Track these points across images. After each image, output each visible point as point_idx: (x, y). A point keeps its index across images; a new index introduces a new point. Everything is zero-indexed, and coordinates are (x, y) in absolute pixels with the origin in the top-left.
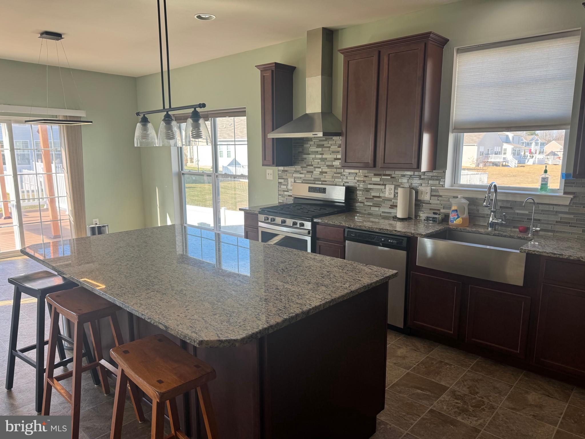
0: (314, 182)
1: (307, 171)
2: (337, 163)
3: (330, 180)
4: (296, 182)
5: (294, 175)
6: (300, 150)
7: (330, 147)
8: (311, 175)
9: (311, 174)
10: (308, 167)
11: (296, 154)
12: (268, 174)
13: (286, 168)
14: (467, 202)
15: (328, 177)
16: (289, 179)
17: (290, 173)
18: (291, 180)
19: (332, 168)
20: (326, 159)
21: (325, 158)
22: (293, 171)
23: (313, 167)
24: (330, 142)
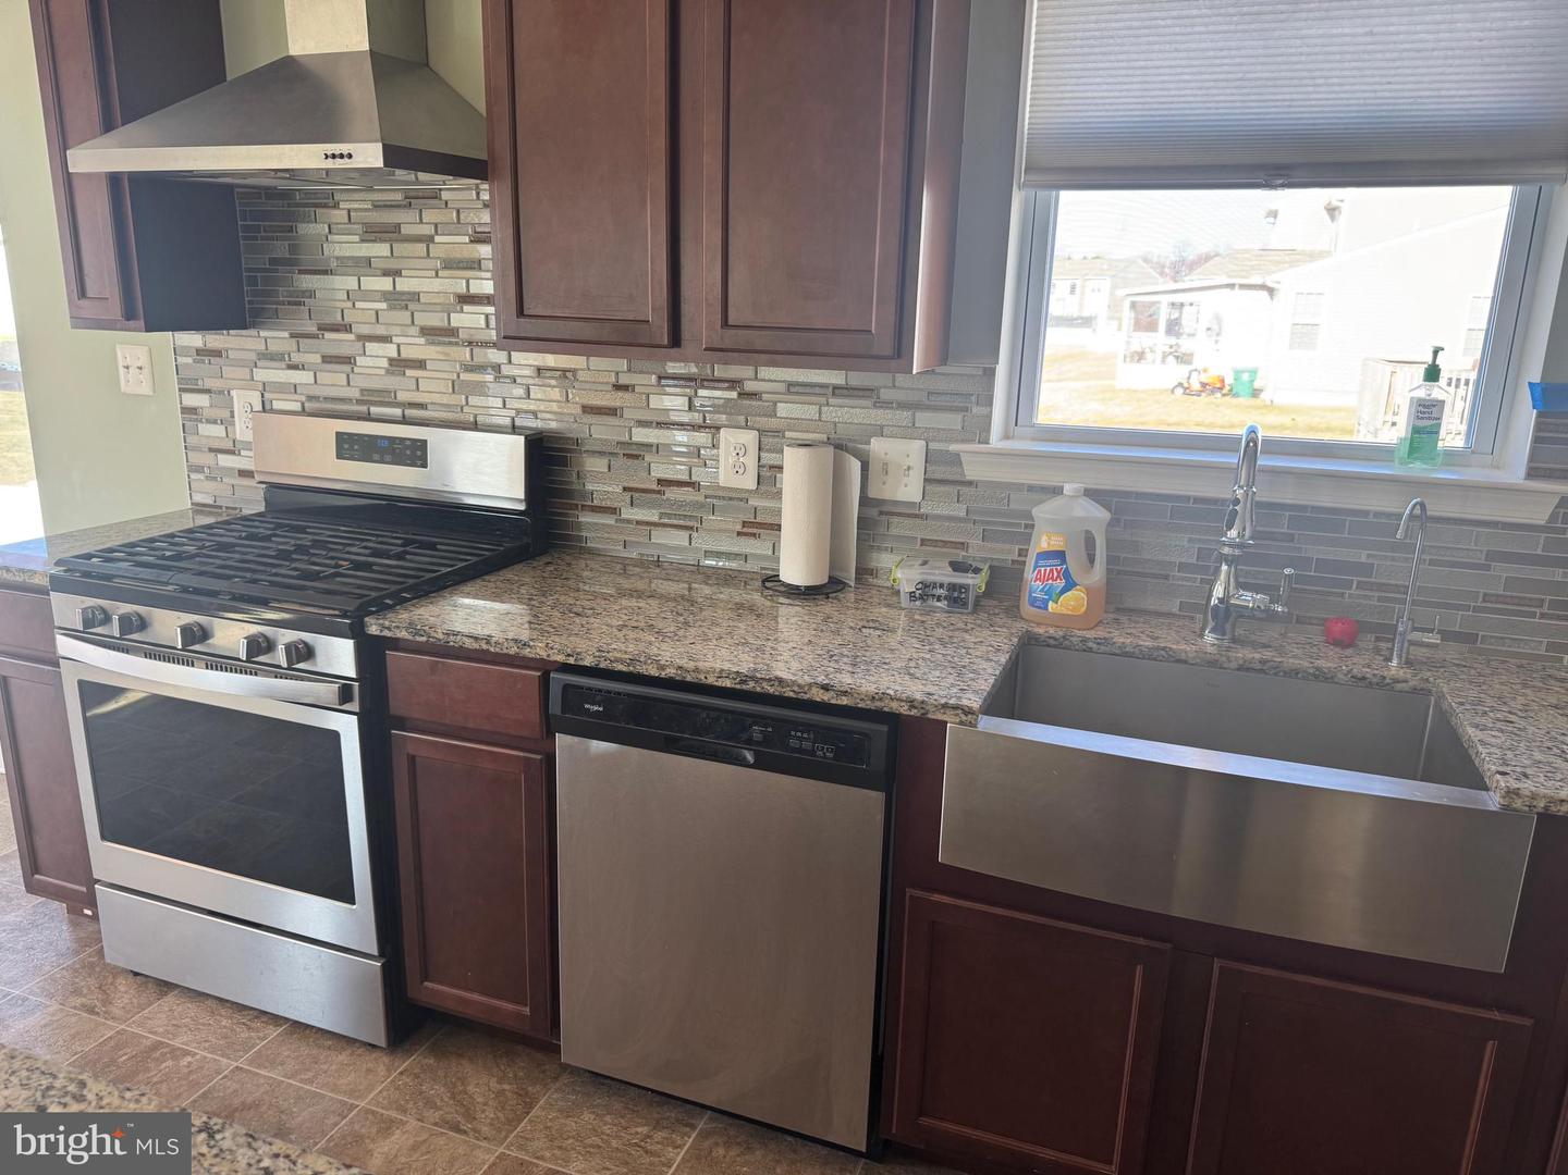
0: (364, 408)
1: (323, 357)
2: (472, 319)
3: (445, 400)
4: (272, 411)
5: (261, 375)
6: (281, 249)
7: (429, 240)
8: (345, 376)
9: (347, 368)
10: (329, 335)
11: (258, 270)
12: (127, 368)
13: (215, 340)
14: (1102, 514)
15: (433, 388)
16: (233, 393)
17: (240, 363)
18: (244, 401)
19: (450, 343)
20: (415, 297)
21: (409, 293)
22: (253, 356)
23: (351, 337)
24: (429, 216)
